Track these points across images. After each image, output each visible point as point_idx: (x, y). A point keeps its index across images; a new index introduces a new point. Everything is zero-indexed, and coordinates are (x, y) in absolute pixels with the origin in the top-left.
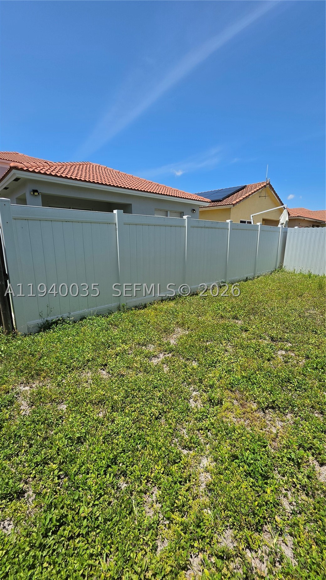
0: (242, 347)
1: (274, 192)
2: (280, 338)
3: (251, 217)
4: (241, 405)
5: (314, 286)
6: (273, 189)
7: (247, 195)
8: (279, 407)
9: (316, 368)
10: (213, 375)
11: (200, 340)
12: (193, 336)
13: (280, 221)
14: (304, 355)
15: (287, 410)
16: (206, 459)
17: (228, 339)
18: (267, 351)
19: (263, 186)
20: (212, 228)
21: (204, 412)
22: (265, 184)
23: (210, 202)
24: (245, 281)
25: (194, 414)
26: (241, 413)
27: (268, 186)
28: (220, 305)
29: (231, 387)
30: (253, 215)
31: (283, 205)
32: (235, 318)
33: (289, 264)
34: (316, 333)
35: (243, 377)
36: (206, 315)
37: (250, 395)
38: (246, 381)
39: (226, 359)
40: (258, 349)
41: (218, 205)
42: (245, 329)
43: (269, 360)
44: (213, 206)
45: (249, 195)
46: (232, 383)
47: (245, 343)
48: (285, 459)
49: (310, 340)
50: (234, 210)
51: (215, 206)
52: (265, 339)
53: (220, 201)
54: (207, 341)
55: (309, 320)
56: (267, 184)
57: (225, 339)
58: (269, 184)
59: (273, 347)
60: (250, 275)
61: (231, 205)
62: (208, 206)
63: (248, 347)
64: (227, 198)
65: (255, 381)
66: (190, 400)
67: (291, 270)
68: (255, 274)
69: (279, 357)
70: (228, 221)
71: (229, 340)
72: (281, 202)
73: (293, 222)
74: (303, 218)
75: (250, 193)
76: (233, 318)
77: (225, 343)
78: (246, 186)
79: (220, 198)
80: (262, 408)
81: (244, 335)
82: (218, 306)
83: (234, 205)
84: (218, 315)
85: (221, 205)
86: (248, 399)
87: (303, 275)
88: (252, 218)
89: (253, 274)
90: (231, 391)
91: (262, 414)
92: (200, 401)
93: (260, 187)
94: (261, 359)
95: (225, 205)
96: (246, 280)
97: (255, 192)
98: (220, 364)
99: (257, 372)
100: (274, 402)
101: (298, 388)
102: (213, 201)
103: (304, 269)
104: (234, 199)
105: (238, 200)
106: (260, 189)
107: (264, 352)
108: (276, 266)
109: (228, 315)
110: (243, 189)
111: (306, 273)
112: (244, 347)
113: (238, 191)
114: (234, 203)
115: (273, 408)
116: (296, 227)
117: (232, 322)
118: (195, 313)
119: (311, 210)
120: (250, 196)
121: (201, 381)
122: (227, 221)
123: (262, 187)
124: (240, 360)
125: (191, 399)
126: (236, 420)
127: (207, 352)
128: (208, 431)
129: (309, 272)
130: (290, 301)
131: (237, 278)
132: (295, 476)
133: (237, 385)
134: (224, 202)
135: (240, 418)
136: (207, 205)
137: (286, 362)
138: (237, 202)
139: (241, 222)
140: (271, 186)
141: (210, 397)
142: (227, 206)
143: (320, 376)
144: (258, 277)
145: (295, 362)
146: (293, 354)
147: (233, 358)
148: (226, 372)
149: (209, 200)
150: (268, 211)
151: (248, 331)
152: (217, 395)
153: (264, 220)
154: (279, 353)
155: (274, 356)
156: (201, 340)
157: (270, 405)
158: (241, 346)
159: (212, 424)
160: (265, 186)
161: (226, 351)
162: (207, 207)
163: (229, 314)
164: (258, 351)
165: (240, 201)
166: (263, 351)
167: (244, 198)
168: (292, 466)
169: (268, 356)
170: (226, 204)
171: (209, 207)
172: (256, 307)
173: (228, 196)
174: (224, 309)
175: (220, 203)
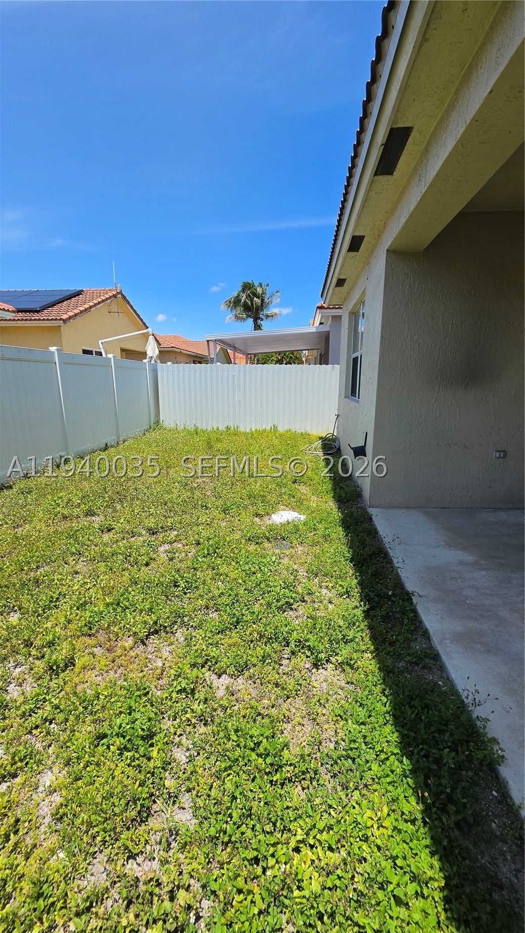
0: (104, 558)
1: (132, 307)
2: (162, 528)
3: (100, 344)
4: (108, 650)
5: (202, 445)
6: (128, 303)
7: (86, 306)
8: (165, 627)
9: (208, 554)
10: (53, 624)
11: (23, 570)
12: (7, 567)
13: (148, 353)
14: (194, 542)
15: (176, 626)
16: (49, 773)
17: (79, 551)
18: (143, 551)
19: (111, 295)
20: (19, 360)
21: (38, 695)
22: (115, 293)
23: (13, 312)
24: (104, 450)
25: (17, 708)
26: (107, 663)
27: (120, 296)
28: (61, 498)
29: (89, 630)
30: (103, 341)
31: (147, 328)
32: (90, 513)
33: (168, 418)
34: (207, 508)
35: (108, 605)
36: (31, 522)
37: (120, 629)
38: (113, 609)
39: (76, 588)
40: (130, 553)
41: (33, 318)
42: (107, 528)
43: (147, 564)
44: (22, 320)
45: (91, 307)
46: (89, 622)
47: (109, 549)
48: (174, 695)
49: (200, 519)
50: (66, 330)
51: (26, 320)
52: (140, 535)
53: (38, 312)
54: (38, 567)
55: (197, 493)
56: (118, 293)
57: (73, 554)
58: (121, 293)
59: (152, 543)
60: (111, 440)
61: (59, 322)
62: (12, 318)
63: (113, 555)
64: (50, 307)
65: (127, 604)
66: (8, 688)
67: (173, 426)
68: (118, 438)
69: (162, 555)
70: (53, 349)
71: (80, 554)
72: (144, 324)
73: (166, 354)
74: (179, 351)
75: (91, 304)
76: (87, 515)
77: (74, 560)
78: (82, 291)
79: (37, 306)
80: (140, 639)
81: (106, 537)
82: (55, 501)
83: (65, 321)
84: (56, 516)
85: (39, 320)
86: (117, 635)
87: (189, 432)
88: (101, 346)
89: (115, 437)
90: (90, 635)
91: (142, 647)
92: (30, 680)
93: (107, 296)
94: (135, 566)
95: (48, 320)
96: (106, 448)
97: (99, 303)
98: (65, 600)
99: (130, 589)
100: (155, 623)
101: (187, 590)
102: (20, 311)
103: (188, 423)
104: (65, 311)
105: (71, 314)
106: (107, 299)
107: (139, 555)
108: (150, 422)
109: (76, 511)
110: (78, 295)
111: (191, 428)
112: (107, 558)
113: (70, 298)
114: (65, 317)
115: (156, 632)
116: (169, 363)
117: (84, 522)
118: (7, 523)
119: (190, 340)
120: (92, 309)
121: (28, 644)
122: (50, 348)
123: (110, 297)
124: (102, 580)
125: (11, 685)
126: (100, 678)
127: (39, 587)
128: (50, 724)
129: (195, 426)
130: (171, 471)
131: (89, 446)
132: (189, 710)
133: (98, 621)
134: (45, 314)
135: (107, 672)
136: (10, 316)
137: (171, 559)
138: (70, 318)
139: (85, 352)
140: (124, 297)
141: (49, 662)
142: (51, 322)
143: (213, 563)
144: (124, 441)
145: (183, 554)
146: (180, 545)
147: (89, 581)
148: (78, 609)
149: (11, 308)
150: (129, 337)
151: (113, 529)
152: (61, 654)
153: (123, 350)
154: (161, 549)
155: (155, 556)
156: (25, 568)
157: (152, 630)
158: (102, 556)
159: (57, 707)
160: (115, 296)
161: (77, 573)
162: (10, 320)
163: (78, 510)
164: (130, 556)
165: (76, 315)
166: (137, 553)
167: (81, 312)
168: (184, 699)
169: (145, 559)
170: (50, 318)
171: (14, 320)
172: (124, 489)
173: (53, 305)
174: (67, 503)
175: (36, 316)
